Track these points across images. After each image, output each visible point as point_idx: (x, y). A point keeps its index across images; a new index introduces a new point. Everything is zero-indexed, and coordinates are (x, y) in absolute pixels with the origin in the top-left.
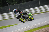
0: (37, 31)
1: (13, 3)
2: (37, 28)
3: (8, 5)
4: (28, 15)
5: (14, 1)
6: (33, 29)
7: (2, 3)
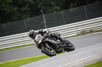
1: (52, 10)
3: (42, 14)
5: (54, 6)
7: (29, 9)
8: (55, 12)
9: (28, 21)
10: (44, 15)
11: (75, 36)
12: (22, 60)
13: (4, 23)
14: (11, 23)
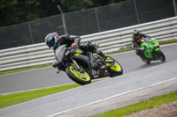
0: (165, 105)
2: (165, 96)
4: (101, 54)
6: (150, 99)
8: (83, 10)
10: (63, 15)
11: (117, 52)
12: (23, 94)
14: (6, 27)
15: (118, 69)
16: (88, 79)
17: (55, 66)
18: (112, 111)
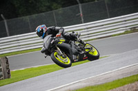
9: (60, 12)
11: (122, 34)
13: (27, 15)
15: (96, 54)
16: (69, 62)
17: (42, 52)
18: (119, 80)
